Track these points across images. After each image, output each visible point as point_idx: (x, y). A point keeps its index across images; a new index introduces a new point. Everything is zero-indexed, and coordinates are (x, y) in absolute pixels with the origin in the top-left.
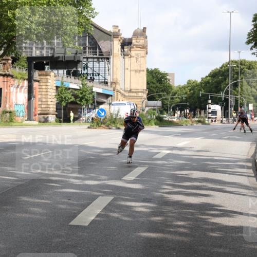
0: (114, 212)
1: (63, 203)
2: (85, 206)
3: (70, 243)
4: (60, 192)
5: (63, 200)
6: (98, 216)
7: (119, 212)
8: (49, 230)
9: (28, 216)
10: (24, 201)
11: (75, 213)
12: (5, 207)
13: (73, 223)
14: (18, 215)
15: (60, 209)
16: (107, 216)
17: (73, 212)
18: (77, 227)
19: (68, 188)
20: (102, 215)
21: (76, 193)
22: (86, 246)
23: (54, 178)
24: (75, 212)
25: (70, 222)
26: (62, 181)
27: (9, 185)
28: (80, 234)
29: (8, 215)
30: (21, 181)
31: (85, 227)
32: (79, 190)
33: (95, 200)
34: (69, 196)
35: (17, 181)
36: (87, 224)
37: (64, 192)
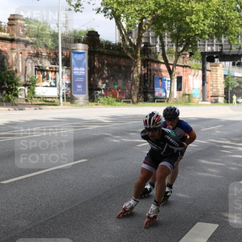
1: (234, 166)
4: (231, 157)
5: (234, 164)
9: (206, 174)
10: (203, 163)
12: (189, 167)
14: (199, 173)
15: (232, 170)
19: (237, 155)
23: (225, 146)
26: (232, 149)
27: (191, 151)
29: (191, 174)
30: (200, 148)
35: (196, 147)
37: (234, 158)
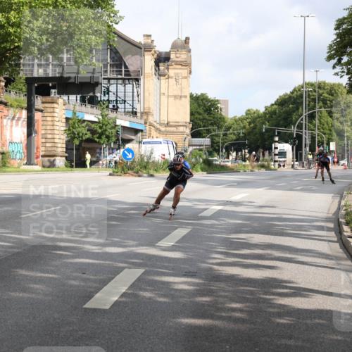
0: (146, 290)
1: (75, 278)
2: (105, 283)
3: (84, 333)
4: (71, 263)
5: (74, 274)
6: (123, 295)
7: (151, 291)
8: (56, 315)
9: (30, 296)
10: (21, 275)
11: (91, 292)
13: (88, 305)
14: (13, 294)
15: (71, 286)
16: (136, 296)
17: (89, 290)
18: (95, 310)
19: (83, 258)
20: (129, 294)
21: (92, 264)
22: (107, 337)
23: (62, 244)
24: (92, 290)
25: (85, 304)
26: (73, 248)
28: (99, 320)
30: (18, 248)
31: (105, 311)
32: (97, 260)
33: (118, 274)
34: (83, 268)
35: (12, 247)
36: (107, 307)
37: (76, 263)
